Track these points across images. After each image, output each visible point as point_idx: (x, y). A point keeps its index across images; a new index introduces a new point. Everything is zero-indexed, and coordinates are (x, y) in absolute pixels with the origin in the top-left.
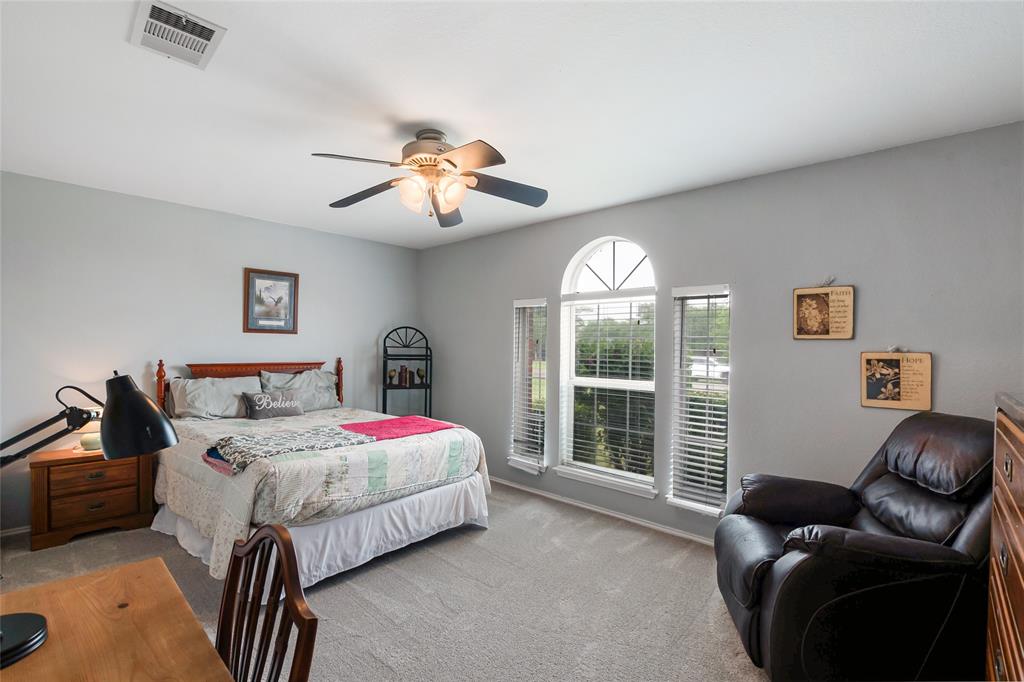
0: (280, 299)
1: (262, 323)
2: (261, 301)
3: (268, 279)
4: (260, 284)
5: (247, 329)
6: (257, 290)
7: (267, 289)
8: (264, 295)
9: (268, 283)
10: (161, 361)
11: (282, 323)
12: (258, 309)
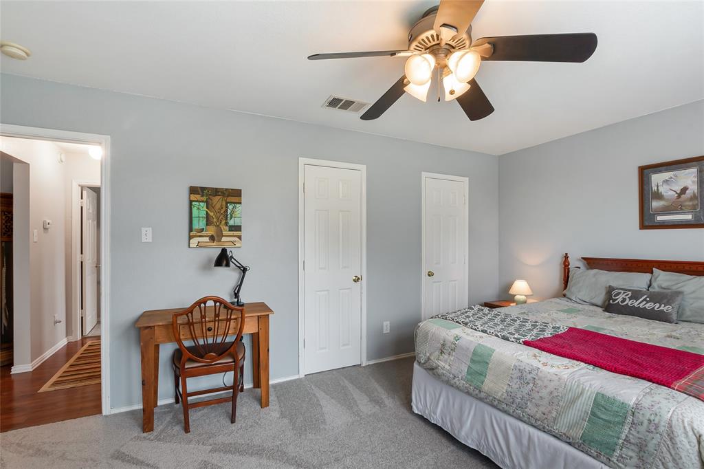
0: (684, 190)
1: (660, 218)
2: (658, 196)
3: (667, 171)
4: (657, 179)
5: (643, 226)
6: (653, 185)
7: (666, 181)
8: (663, 189)
9: (666, 175)
10: (566, 254)
11: (689, 217)
12: (655, 204)
